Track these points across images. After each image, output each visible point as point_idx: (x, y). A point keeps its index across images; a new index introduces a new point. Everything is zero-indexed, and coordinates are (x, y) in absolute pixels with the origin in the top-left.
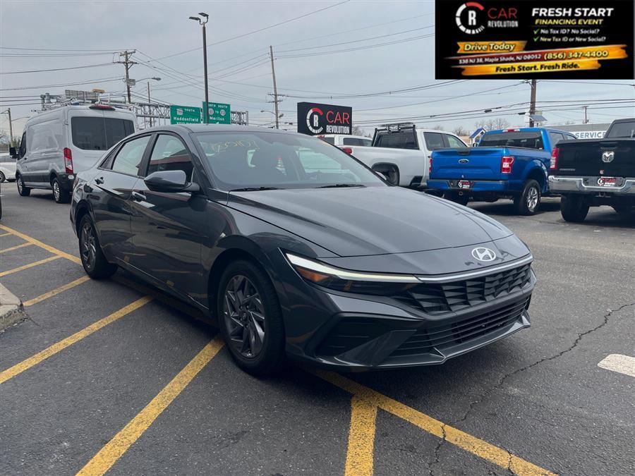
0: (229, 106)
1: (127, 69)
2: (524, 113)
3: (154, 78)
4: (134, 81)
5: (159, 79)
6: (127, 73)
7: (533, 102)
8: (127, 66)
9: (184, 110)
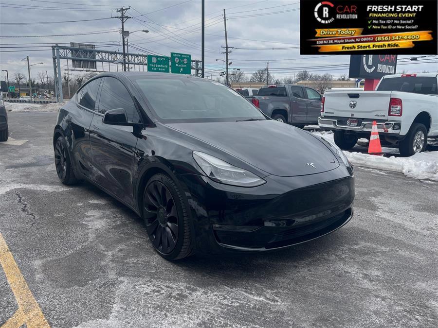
0: (190, 56)
4: (128, 32)
9: (157, 59)
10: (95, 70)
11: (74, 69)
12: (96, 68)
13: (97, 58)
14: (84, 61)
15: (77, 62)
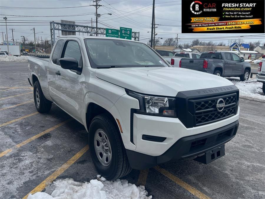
5: (111, 14)
9: (112, 31)
13: (76, 29)
14: (69, 31)
15: (64, 32)
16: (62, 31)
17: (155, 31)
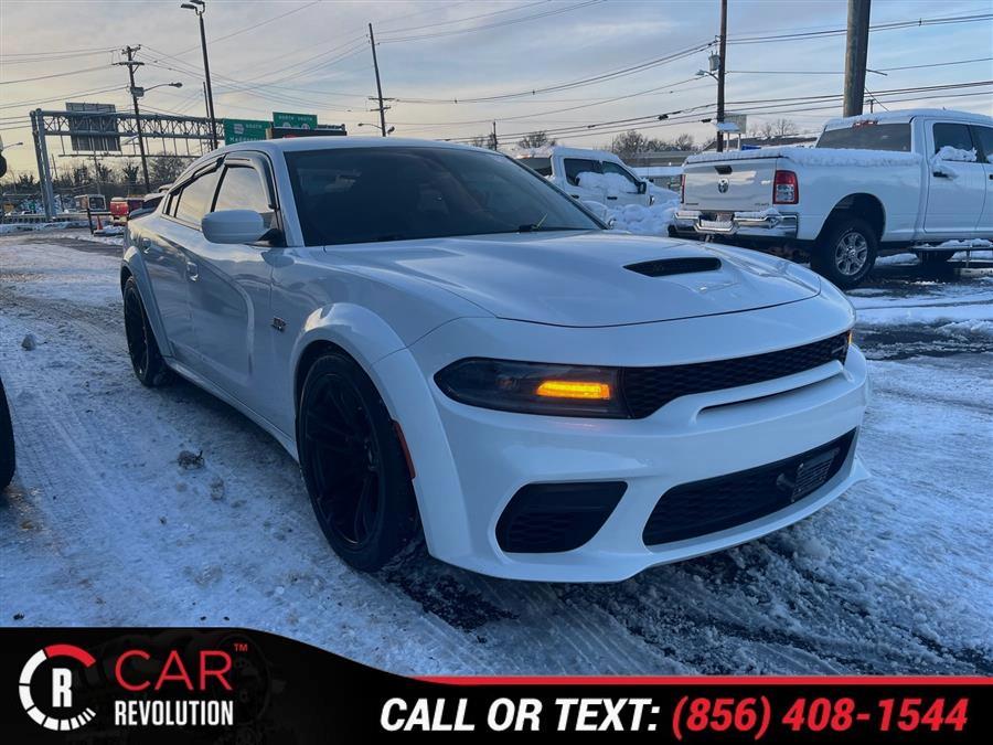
0: (314, 117)
1: (132, 73)
2: (709, 120)
3: (172, 85)
4: (141, 89)
5: (179, 85)
6: (132, 80)
7: (721, 103)
8: (131, 69)
9: (244, 127)
10: (119, 153)
11: (75, 153)
12: (120, 150)
13: (121, 130)
14: (95, 137)
15: (81, 140)
16: (74, 138)
17: (386, 120)
